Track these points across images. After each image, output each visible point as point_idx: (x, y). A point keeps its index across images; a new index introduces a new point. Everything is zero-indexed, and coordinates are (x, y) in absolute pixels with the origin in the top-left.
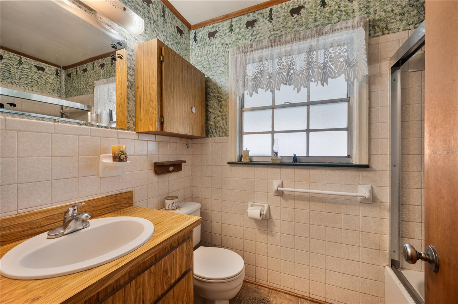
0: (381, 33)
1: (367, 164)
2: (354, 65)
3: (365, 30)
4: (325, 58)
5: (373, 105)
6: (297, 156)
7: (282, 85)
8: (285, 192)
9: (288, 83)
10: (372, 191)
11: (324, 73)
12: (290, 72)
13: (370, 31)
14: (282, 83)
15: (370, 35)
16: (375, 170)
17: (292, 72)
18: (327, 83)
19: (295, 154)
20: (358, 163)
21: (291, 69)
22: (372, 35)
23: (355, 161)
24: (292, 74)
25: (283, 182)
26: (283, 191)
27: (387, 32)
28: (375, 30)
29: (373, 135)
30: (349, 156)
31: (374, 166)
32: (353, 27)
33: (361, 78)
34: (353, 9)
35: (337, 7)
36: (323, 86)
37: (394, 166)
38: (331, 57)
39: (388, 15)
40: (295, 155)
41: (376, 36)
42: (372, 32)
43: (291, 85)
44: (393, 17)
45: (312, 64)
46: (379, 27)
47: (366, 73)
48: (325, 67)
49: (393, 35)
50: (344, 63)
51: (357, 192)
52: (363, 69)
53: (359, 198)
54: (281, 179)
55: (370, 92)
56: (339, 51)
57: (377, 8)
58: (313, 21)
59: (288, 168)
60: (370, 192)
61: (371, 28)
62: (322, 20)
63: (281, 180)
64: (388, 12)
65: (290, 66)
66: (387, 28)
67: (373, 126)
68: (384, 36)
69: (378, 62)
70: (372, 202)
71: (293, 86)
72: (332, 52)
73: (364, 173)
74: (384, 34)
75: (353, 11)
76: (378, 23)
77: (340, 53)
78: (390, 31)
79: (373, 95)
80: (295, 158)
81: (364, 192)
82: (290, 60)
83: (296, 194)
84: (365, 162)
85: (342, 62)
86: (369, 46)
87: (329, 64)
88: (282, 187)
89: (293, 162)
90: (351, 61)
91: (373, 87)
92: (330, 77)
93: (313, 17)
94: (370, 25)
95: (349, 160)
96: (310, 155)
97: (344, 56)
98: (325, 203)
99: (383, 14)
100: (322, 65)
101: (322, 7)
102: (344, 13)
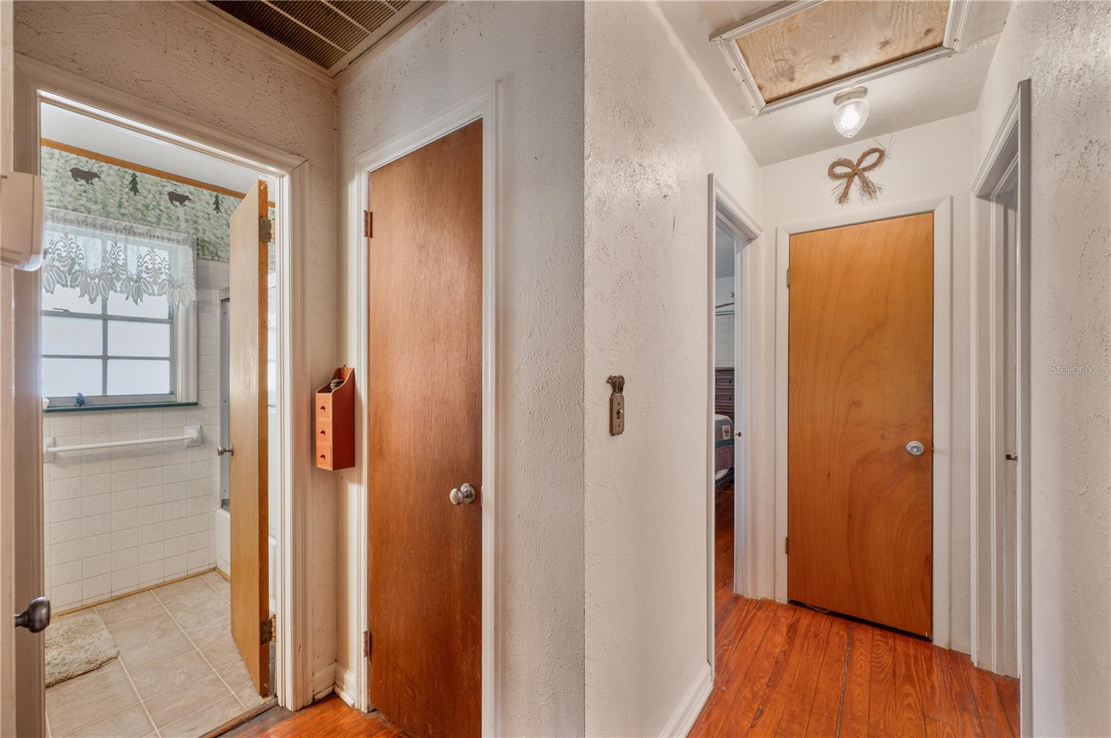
0: (210, 257)
1: (196, 401)
2: (179, 286)
3: (193, 249)
4: (139, 266)
5: (202, 335)
6: (84, 395)
7: (58, 286)
8: (59, 453)
9: (69, 284)
10: (201, 431)
11: (138, 287)
12: (73, 268)
13: (198, 250)
14: (59, 283)
15: (198, 254)
16: (204, 408)
17: (77, 267)
18: (141, 300)
19: (81, 392)
20: (184, 401)
21: (75, 264)
22: (201, 256)
23: (180, 398)
24: (76, 271)
25: (57, 439)
26: (55, 453)
27: (216, 258)
28: (204, 252)
29: (201, 368)
30: (172, 393)
31: (203, 403)
32: (178, 242)
33: (187, 303)
34: (178, 217)
35: (154, 203)
36: (137, 304)
37: (225, 402)
38: (147, 267)
39: (218, 241)
40: (80, 394)
41: (206, 259)
42: (200, 252)
43: (74, 288)
44: (223, 245)
45: (116, 268)
46: (208, 249)
47: (194, 298)
48: (139, 279)
49: (223, 264)
50: (166, 282)
51: (183, 435)
52: (191, 294)
53: (186, 441)
54: (52, 435)
55: (198, 320)
56: (159, 265)
57: (206, 228)
58: (117, 204)
59: (68, 416)
60: (199, 433)
61: (199, 247)
62: (132, 210)
63: (50, 436)
64: (218, 238)
65: (74, 259)
66: (217, 254)
67: (202, 359)
68: (212, 262)
69: (208, 289)
70: (202, 443)
71: (78, 289)
72: (149, 262)
73: (192, 412)
74: (213, 260)
75: (178, 218)
76: (207, 245)
77: (160, 268)
78: (220, 259)
79: (202, 323)
80: (81, 401)
81: (191, 433)
82: (74, 250)
83: (84, 453)
84: (192, 400)
85: (163, 280)
86: (197, 268)
87: (144, 275)
88: (55, 446)
89: (76, 406)
90: (175, 281)
91: (202, 315)
92: (145, 292)
93: (117, 199)
94: (198, 244)
95: (172, 399)
96: (108, 394)
97: (166, 274)
98: (138, 457)
99: (213, 237)
100: (135, 277)
101: (132, 193)
102: (165, 215)
